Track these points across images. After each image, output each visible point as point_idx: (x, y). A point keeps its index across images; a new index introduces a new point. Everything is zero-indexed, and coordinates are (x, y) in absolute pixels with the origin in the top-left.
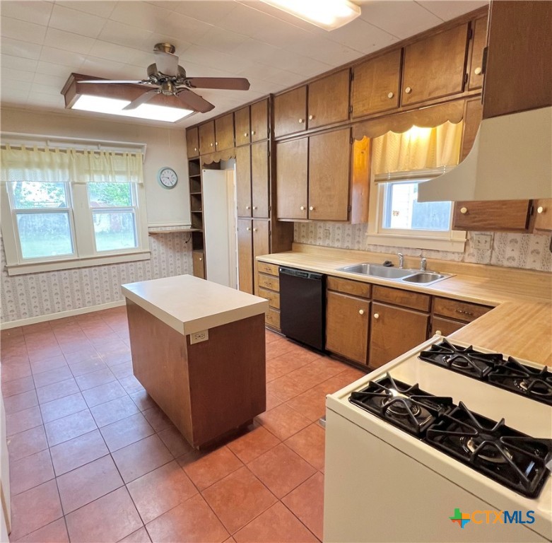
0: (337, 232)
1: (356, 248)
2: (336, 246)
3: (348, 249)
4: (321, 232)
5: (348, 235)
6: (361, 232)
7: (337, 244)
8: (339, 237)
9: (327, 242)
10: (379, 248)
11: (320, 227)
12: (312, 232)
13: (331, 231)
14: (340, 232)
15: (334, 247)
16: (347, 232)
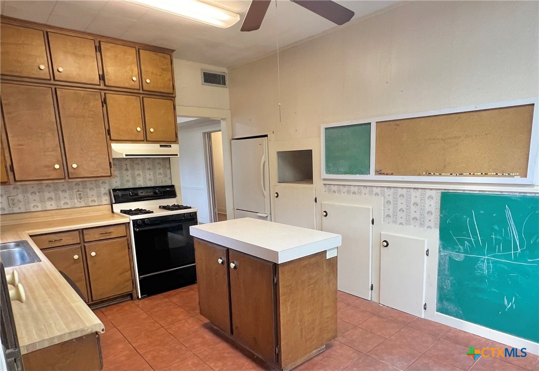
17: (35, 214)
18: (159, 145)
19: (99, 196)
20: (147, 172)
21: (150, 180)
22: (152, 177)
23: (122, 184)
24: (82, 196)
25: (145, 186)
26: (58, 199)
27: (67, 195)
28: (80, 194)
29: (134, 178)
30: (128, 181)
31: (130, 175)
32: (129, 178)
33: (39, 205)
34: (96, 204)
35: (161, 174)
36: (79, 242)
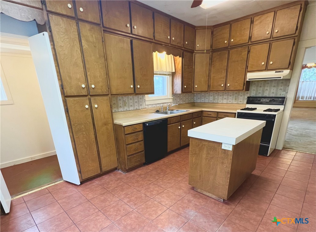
0: (130, 101)
1: (140, 108)
2: (131, 109)
3: (137, 109)
4: (121, 103)
5: (136, 102)
6: (142, 100)
7: (131, 108)
8: (132, 104)
9: (126, 108)
10: (149, 106)
11: (120, 100)
12: (114, 104)
13: (127, 101)
14: (132, 101)
15: (130, 110)
16: (135, 101)
17: (219, 104)
18: (275, 71)
19: (243, 100)
20: (273, 88)
21: (273, 93)
22: (275, 91)
23: (256, 94)
24: (237, 99)
25: (269, 96)
26: (228, 99)
27: (231, 97)
28: (236, 98)
29: (263, 91)
30: (260, 93)
31: (261, 90)
32: (261, 91)
33: (221, 100)
34: (241, 103)
35: (282, 90)
36: (216, 117)
